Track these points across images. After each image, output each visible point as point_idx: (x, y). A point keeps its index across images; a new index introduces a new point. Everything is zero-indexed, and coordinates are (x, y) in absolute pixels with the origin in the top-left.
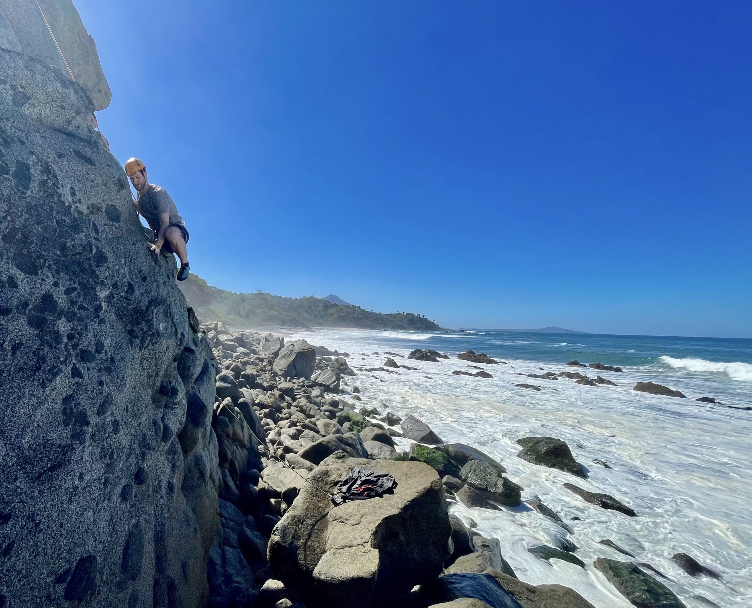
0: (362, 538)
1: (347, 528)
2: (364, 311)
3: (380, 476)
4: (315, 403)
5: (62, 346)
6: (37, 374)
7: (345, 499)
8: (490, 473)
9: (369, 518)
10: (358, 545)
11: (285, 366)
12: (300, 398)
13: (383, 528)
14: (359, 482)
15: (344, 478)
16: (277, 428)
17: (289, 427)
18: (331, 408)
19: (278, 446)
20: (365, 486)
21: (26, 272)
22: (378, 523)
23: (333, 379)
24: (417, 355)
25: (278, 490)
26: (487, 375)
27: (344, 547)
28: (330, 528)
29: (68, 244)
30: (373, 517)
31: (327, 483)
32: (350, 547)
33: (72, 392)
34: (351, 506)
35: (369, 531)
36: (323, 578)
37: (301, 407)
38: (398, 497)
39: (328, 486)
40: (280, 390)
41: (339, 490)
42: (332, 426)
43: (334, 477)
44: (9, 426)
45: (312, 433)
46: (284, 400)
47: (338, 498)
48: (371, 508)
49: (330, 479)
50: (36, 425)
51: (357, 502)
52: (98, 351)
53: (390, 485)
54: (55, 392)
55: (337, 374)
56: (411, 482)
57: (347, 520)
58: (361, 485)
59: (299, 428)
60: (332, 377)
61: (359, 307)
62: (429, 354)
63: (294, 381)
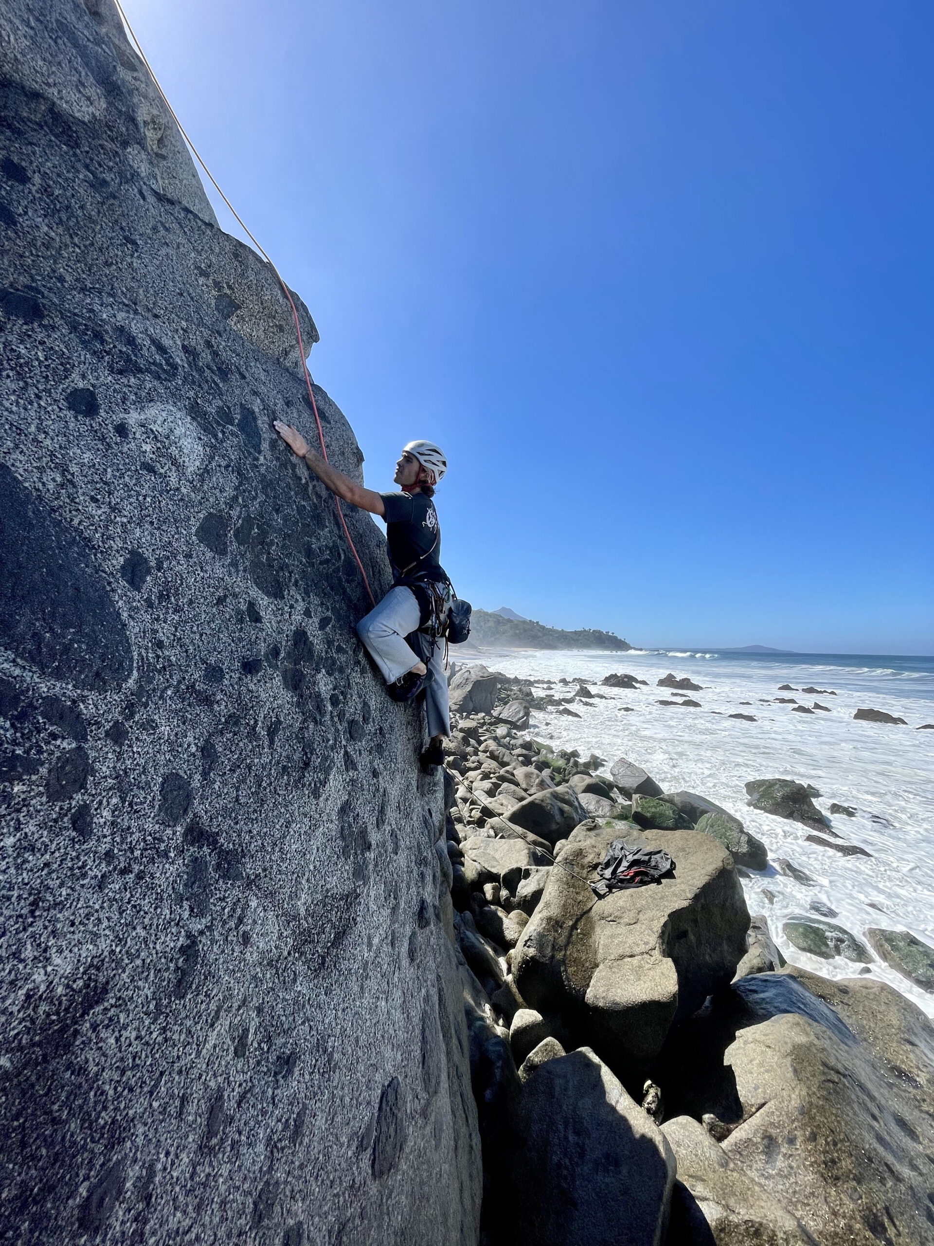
0: (646, 943)
1: (622, 929)
2: (543, 627)
3: (650, 854)
4: (504, 746)
5: (327, 717)
6: (307, 775)
7: (610, 887)
8: (730, 829)
9: (650, 914)
10: (642, 953)
11: (460, 698)
12: (486, 740)
13: (669, 927)
14: (625, 864)
15: (604, 859)
16: (466, 783)
17: (482, 780)
18: (524, 752)
19: (472, 807)
20: (634, 870)
21: (268, 594)
22: (663, 920)
23: (521, 714)
24: (613, 681)
25: (494, 871)
26: (696, 704)
27: (622, 957)
28: (598, 930)
29: (313, 546)
30: (654, 912)
31: (583, 867)
32: (631, 956)
33: (347, 797)
34: (620, 899)
35: (653, 932)
36: (601, 1004)
37: (492, 753)
38: (683, 882)
39: (585, 871)
40: (462, 730)
41: (601, 876)
42: (535, 776)
43: (590, 858)
44: (279, 880)
45: (513, 787)
46: (468, 745)
47: (602, 887)
48: (650, 900)
49: (586, 861)
50: (312, 868)
51: (628, 892)
52: (366, 720)
53: (667, 866)
54: (329, 802)
55: (525, 707)
56: (693, 859)
57: (620, 918)
58: (629, 867)
59: (494, 780)
60: (519, 712)
61: (537, 623)
62: (626, 680)
63: (471, 717)
